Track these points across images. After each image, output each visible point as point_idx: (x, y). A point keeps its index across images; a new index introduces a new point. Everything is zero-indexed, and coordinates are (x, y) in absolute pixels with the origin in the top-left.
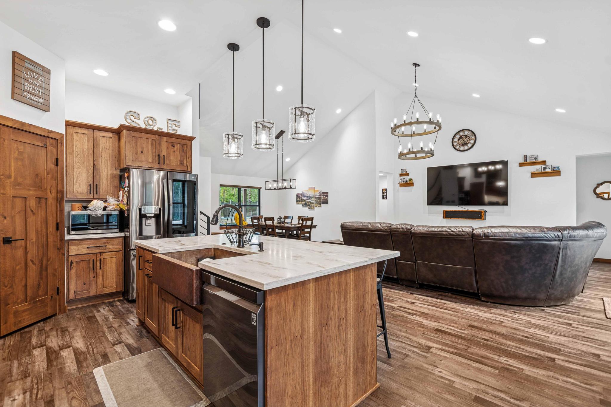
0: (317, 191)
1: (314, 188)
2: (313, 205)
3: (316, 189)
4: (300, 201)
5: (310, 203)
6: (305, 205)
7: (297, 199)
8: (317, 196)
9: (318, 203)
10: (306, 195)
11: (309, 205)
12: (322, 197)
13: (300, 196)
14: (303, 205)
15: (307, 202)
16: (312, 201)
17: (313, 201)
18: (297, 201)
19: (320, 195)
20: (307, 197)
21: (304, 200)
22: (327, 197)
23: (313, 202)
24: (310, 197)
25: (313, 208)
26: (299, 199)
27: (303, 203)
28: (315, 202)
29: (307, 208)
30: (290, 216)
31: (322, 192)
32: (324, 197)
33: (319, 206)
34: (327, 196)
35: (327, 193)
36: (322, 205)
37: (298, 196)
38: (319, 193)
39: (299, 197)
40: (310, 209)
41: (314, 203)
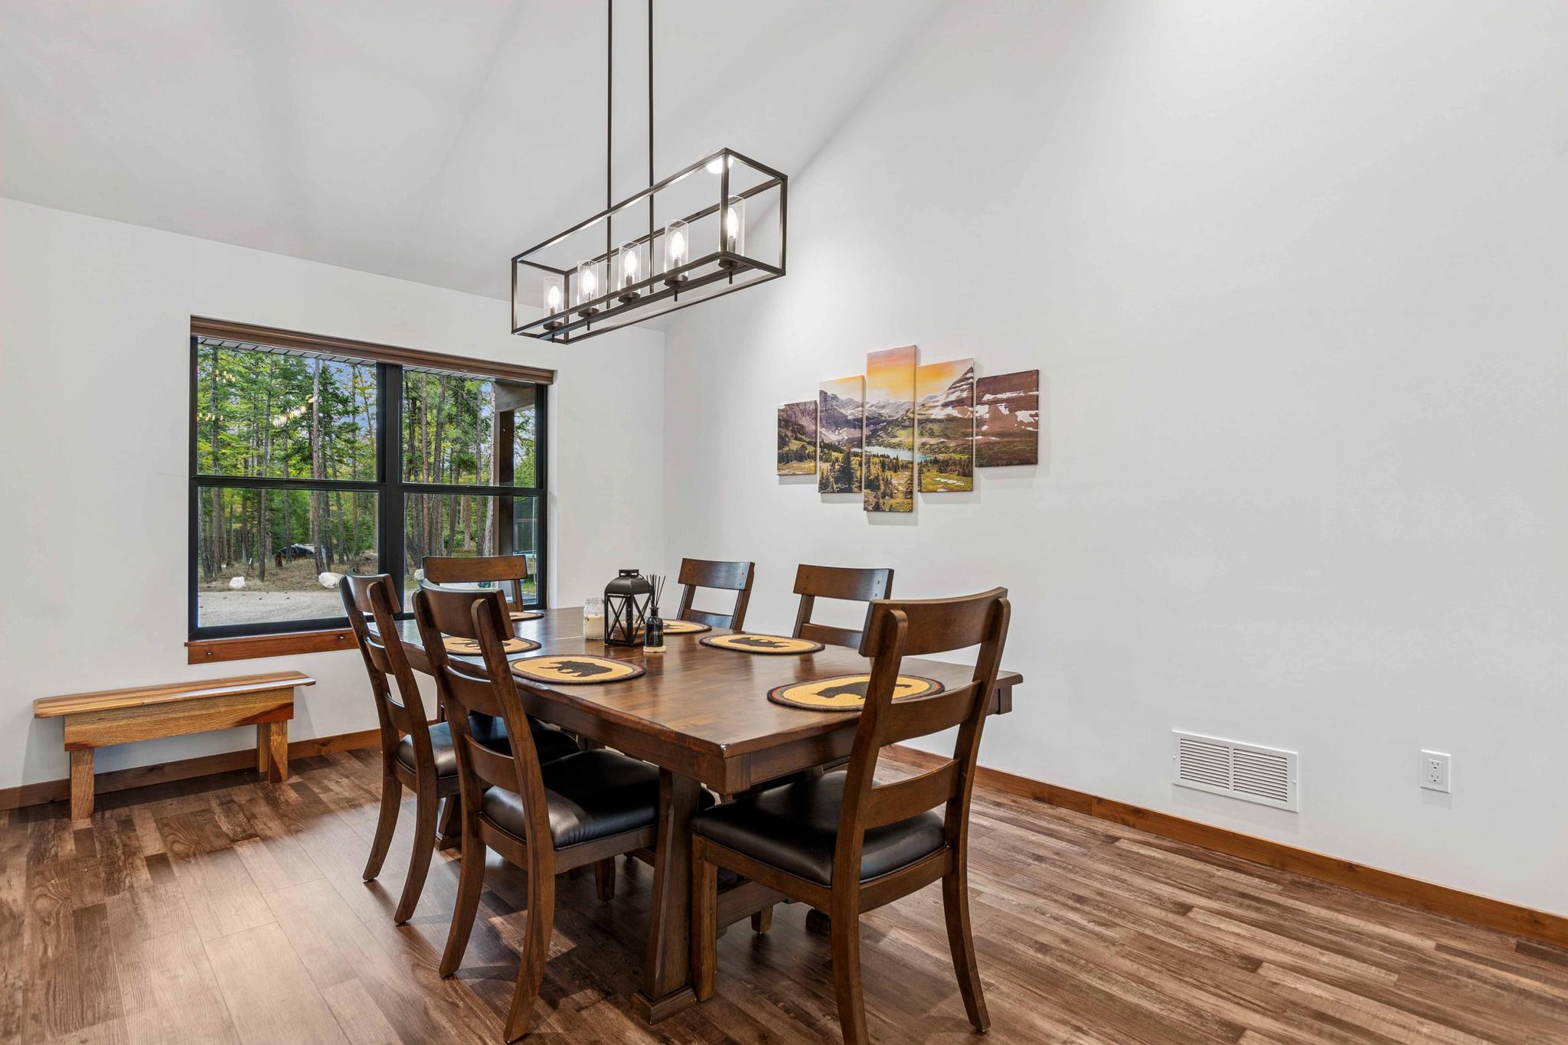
0: (939, 370)
1: (914, 353)
2: (899, 481)
3: (924, 361)
4: (801, 457)
5: (875, 470)
6: (841, 481)
7: (782, 442)
8: (939, 413)
9: (943, 467)
10: (850, 413)
11: (872, 485)
12: (982, 411)
13: (806, 422)
14: (824, 487)
15: (854, 461)
16: (892, 453)
17: (907, 448)
18: (783, 459)
19: (959, 403)
20: (857, 423)
21: (830, 447)
22: (1023, 416)
23: (904, 456)
24: (877, 426)
25: (900, 498)
26: (794, 445)
27: (826, 466)
28: (918, 457)
29: (852, 507)
30: (731, 566)
31: (978, 375)
32: (996, 416)
33: (951, 490)
34: (1033, 404)
35: (1029, 380)
36: (980, 474)
37: (789, 423)
38: (953, 387)
39: (799, 431)
40: (877, 508)
41: (907, 466)
